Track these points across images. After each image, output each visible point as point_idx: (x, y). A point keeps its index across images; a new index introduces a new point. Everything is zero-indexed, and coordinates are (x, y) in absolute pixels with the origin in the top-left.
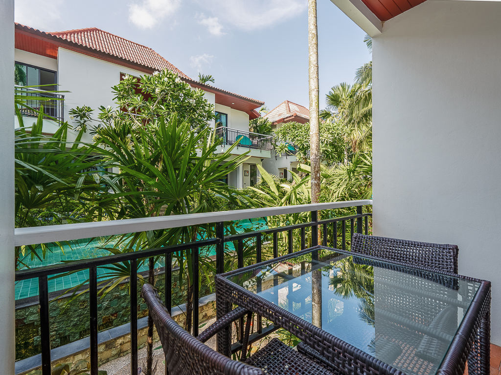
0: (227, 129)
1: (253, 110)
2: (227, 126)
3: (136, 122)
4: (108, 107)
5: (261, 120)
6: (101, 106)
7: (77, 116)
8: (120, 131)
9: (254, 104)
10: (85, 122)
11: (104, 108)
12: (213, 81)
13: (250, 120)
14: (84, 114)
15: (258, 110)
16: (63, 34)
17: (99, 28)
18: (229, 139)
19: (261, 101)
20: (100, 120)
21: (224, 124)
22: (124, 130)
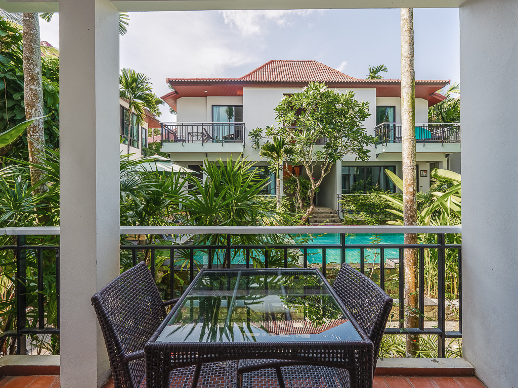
0: (394, 125)
1: (433, 94)
2: (394, 121)
3: (291, 134)
4: (271, 126)
5: (449, 103)
6: (267, 127)
7: (253, 137)
8: (277, 145)
9: (433, 86)
10: (258, 140)
11: (268, 127)
12: (385, 70)
13: (429, 106)
14: (258, 134)
15: (443, 92)
16: (244, 77)
17: (274, 60)
18: (397, 135)
19: (444, 79)
20: (268, 137)
21: (391, 118)
22: (280, 144)
